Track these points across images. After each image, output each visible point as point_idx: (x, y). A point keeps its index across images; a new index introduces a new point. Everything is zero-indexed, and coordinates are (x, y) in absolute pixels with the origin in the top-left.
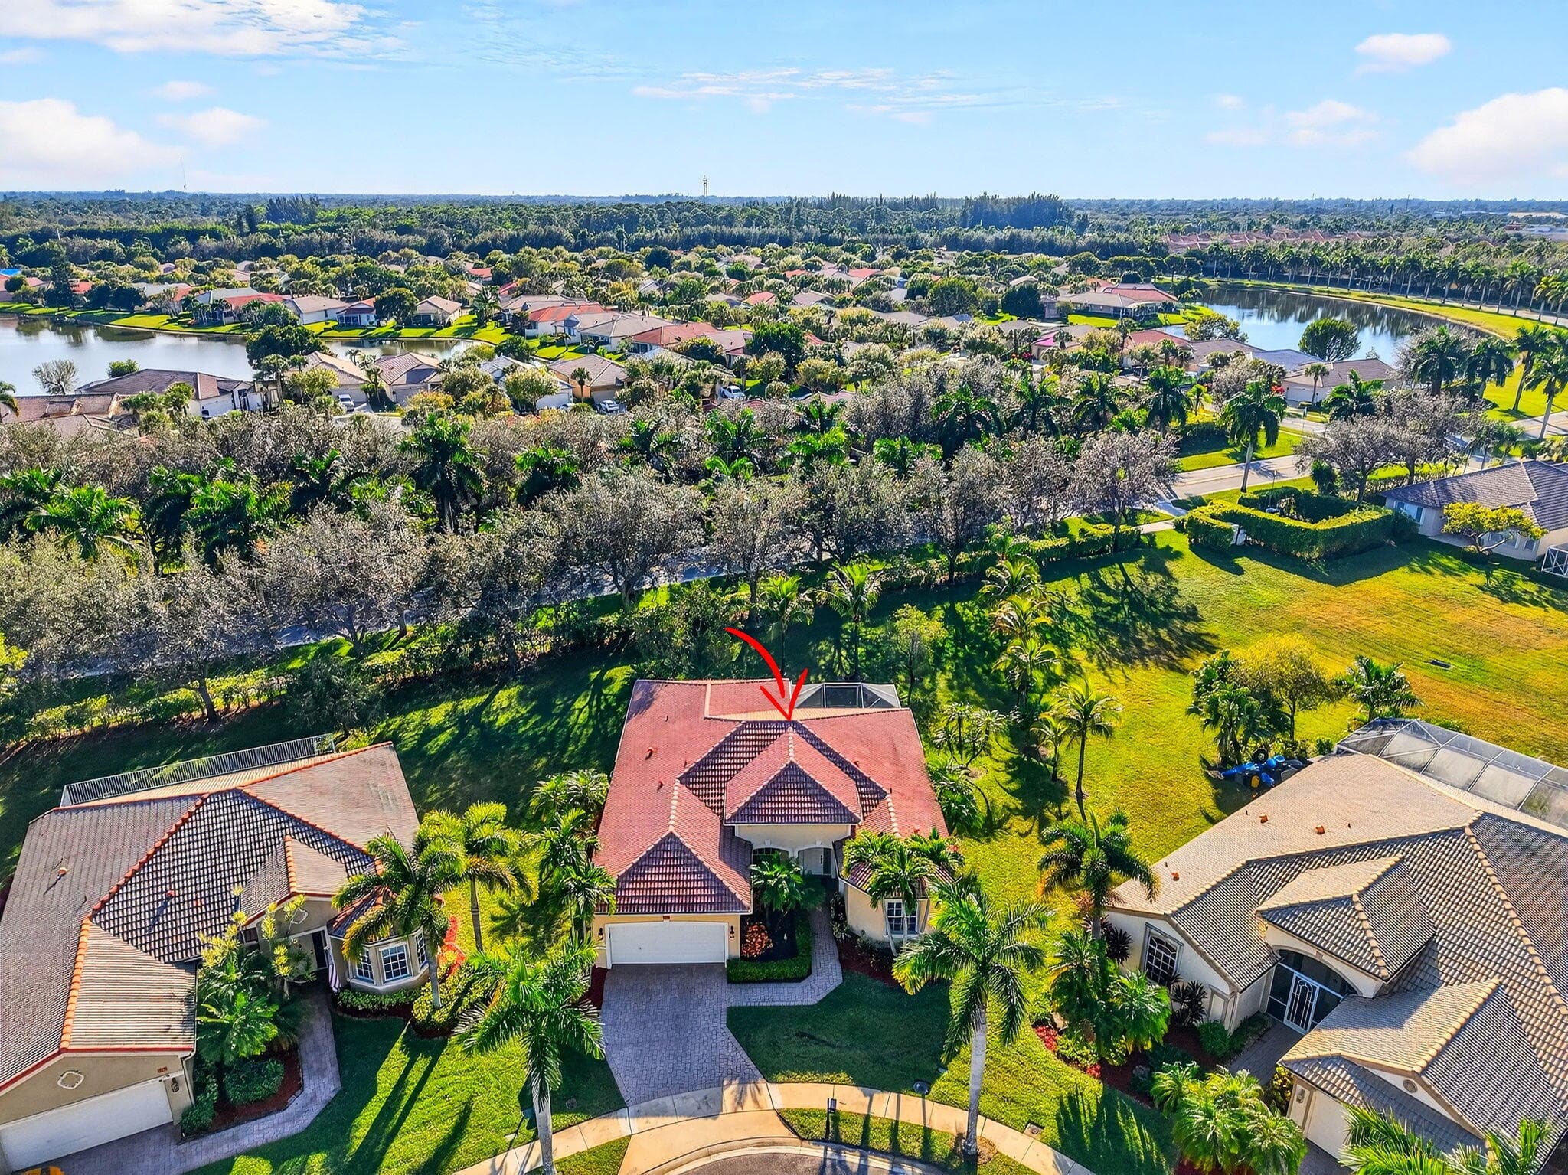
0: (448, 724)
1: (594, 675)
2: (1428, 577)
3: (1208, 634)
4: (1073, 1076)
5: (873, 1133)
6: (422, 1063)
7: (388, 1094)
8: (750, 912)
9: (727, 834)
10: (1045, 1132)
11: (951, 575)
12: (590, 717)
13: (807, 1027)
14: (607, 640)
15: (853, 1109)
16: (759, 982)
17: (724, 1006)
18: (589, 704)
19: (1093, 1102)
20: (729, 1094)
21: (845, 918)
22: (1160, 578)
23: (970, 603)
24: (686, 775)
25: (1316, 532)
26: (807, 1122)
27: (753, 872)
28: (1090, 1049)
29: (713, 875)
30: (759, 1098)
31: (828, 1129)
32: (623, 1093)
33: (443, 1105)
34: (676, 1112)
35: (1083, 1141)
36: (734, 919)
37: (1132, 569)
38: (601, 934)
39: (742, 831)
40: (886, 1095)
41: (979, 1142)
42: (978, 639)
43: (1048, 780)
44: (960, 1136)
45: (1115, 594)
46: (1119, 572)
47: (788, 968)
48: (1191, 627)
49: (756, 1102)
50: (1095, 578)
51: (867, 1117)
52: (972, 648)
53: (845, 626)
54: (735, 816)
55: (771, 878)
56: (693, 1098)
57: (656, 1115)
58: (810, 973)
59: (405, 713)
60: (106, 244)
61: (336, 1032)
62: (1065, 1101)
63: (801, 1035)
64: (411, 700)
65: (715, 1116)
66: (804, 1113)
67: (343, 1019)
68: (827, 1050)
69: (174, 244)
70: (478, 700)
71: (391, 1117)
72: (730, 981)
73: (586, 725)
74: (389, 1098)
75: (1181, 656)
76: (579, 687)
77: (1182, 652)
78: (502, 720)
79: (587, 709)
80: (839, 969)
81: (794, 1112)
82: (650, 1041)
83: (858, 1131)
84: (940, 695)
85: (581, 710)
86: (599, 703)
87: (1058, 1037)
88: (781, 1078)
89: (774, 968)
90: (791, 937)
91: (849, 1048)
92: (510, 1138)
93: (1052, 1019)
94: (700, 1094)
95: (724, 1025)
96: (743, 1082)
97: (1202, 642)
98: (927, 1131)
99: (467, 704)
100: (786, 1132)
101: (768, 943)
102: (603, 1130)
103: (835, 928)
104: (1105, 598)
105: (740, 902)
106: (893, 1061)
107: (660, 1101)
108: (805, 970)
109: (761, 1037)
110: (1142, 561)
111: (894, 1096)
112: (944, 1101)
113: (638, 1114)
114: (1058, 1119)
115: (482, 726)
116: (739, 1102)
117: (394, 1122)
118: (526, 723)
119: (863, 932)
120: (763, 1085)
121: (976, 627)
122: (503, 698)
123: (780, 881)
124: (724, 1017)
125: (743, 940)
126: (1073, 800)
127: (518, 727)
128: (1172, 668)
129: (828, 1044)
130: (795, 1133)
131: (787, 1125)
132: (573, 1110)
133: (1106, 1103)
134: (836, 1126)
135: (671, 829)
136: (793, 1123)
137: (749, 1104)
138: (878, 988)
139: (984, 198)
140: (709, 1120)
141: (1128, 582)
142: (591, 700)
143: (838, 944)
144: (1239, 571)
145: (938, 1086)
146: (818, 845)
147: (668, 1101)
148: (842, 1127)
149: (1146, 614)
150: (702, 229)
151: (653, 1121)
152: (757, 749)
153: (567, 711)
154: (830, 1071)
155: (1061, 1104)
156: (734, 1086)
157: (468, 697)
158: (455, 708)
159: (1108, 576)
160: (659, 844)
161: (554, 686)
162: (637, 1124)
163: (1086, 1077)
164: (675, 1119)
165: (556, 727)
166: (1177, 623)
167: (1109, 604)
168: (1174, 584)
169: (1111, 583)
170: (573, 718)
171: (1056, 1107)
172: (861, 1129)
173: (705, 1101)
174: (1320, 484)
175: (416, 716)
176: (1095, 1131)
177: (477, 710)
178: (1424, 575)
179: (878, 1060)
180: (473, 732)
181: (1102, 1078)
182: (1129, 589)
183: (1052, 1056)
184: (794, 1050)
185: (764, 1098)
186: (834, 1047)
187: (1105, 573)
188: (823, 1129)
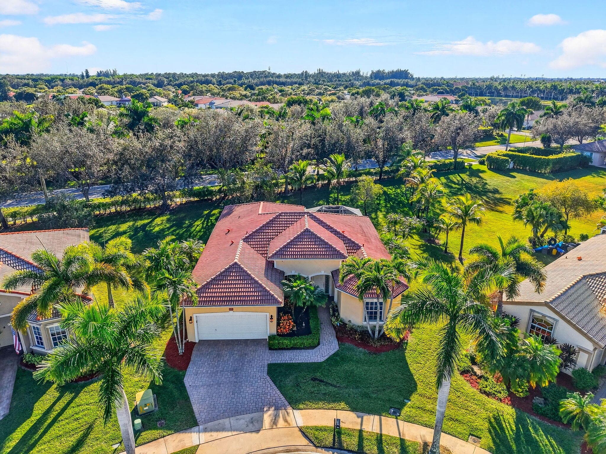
0: (128, 231)
1: (206, 212)
2: (602, 179)
3: (507, 198)
4: (493, 404)
5: (365, 443)
6: (68, 397)
7: (38, 417)
8: (282, 305)
9: (270, 265)
10: (483, 441)
11: (380, 177)
12: (202, 228)
13: (318, 375)
14: (214, 199)
15: (351, 426)
16: (288, 349)
17: (266, 363)
18: (203, 223)
19: (512, 421)
20: (267, 418)
21: (339, 314)
22: (478, 179)
23: (390, 187)
24: (247, 238)
25: (549, 159)
26: (321, 435)
27: (284, 284)
28: (501, 387)
29: (260, 285)
30: (288, 419)
31: (334, 440)
32: (197, 416)
33: (75, 424)
34: (231, 429)
35: (510, 447)
36: (273, 310)
37: (463, 176)
38: (191, 319)
39: (279, 263)
40: (372, 417)
41: (441, 449)
42: (396, 200)
43: (443, 253)
44: (426, 444)
45: (458, 184)
46: (458, 176)
47: (306, 340)
48: (497, 196)
49: (286, 421)
50: (448, 179)
51: (361, 431)
52: (393, 203)
53: (332, 195)
54: (274, 255)
55: (296, 287)
56: (243, 420)
57: (217, 430)
58: (319, 344)
59: (108, 226)
60: (26, 81)
61: (17, 378)
62: (493, 420)
63: (314, 379)
64: (112, 221)
65: (258, 431)
66: (317, 429)
67: (24, 371)
68: (331, 389)
69: (55, 82)
70: (146, 221)
71: (35, 433)
72: (270, 349)
73: (200, 231)
74: (38, 420)
75: (496, 206)
76: (198, 216)
77: (496, 204)
78: (157, 229)
79: (201, 225)
80: (336, 342)
81: (312, 428)
82: (219, 384)
83: (355, 440)
84: (380, 220)
85: (198, 226)
86: (208, 222)
87: (478, 380)
88: (301, 406)
89: (297, 341)
90: (308, 323)
91: (346, 388)
92: (115, 447)
93: (472, 369)
94: (248, 417)
95: (265, 374)
96: (277, 409)
97: (504, 201)
98: (402, 441)
99: (140, 223)
100: (305, 442)
101: (293, 326)
102: (180, 441)
103: (333, 320)
104: (453, 185)
105: (276, 300)
106: (374, 396)
107: (221, 421)
108: (316, 342)
109: (289, 382)
110: (468, 173)
111: (377, 418)
112: (410, 420)
113: (205, 430)
114: (490, 432)
115: (146, 232)
116: (275, 422)
117: (36, 437)
118: (168, 230)
119: (350, 321)
120: (290, 410)
121: (395, 196)
122: (158, 220)
123: (300, 289)
124: (266, 368)
125: (278, 324)
126: (458, 261)
127: (165, 232)
128: (493, 210)
129: (332, 385)
130: (312, 442)
131: (306, 437)
132: (162, 427)
133: (519, 421)
134: (339, 437)
135: (236, 260)
136: (310, 436)
137: (281, 422)
138: (360, 352)
139: (379, 71)
140: (254, 434)
141: (463, 180)
142: (204, 221)
143: (335, 328)
144: (514, 177)
145: (406, 410)
146: (323, 273)
147: (226, 421)
148: (343, 438)
149: (474, 191)
150: (268, 79)
151: (215, 435)
152: (287, 225)
153: (191, 226)
154: (334, 402)
155: (490, 423)
156: (271, 411)
157: (141, 220)
158: (134, 224)
159: (453, 178)
160: (228, 268)
161: (185, 216)
162: (204, 437)
163: (502, 405)
164: (230, 434)
165: (184, 232)
166: (491, 194)
167: (456, 188)
168: (485, 181)
169: (455, 180)
170: (193, 228)
171: (487, 425)
172: (356, 439)
173: (252, 421)
174: (544, 144)
175: (113, 227)
176: (517, 439)
177: (145, 226)
178: (600, 178)
179: (366, 395)
180: (141, 234)
181: (513, 405)
182: (464, 182)
183: (478, 392)
184: (310, 388)
185: (290, 418)
186: (335, 387)
187: (451, 177)
188: (331, 439)
